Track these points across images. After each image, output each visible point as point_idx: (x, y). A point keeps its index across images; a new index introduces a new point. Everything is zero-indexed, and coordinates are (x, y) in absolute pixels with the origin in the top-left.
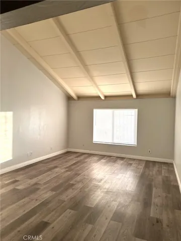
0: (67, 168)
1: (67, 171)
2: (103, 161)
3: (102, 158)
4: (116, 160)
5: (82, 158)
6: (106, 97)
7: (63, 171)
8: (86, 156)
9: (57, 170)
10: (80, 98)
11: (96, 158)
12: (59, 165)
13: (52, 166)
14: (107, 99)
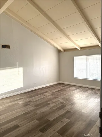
0: (52, 93)
1: (51, 95)
2: (78, 90)
3: (78, 88)
4: (88, 90)
5: (66, 87)
6: (81, 48)
7: (49, 95)
8: (69, 86)
9: (46, 94)
10: (65, 50)
11: (74, 88)
12: (49, 91)
13: (45, 91)
14: (82, 49)
